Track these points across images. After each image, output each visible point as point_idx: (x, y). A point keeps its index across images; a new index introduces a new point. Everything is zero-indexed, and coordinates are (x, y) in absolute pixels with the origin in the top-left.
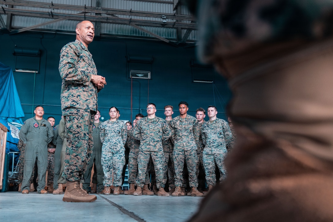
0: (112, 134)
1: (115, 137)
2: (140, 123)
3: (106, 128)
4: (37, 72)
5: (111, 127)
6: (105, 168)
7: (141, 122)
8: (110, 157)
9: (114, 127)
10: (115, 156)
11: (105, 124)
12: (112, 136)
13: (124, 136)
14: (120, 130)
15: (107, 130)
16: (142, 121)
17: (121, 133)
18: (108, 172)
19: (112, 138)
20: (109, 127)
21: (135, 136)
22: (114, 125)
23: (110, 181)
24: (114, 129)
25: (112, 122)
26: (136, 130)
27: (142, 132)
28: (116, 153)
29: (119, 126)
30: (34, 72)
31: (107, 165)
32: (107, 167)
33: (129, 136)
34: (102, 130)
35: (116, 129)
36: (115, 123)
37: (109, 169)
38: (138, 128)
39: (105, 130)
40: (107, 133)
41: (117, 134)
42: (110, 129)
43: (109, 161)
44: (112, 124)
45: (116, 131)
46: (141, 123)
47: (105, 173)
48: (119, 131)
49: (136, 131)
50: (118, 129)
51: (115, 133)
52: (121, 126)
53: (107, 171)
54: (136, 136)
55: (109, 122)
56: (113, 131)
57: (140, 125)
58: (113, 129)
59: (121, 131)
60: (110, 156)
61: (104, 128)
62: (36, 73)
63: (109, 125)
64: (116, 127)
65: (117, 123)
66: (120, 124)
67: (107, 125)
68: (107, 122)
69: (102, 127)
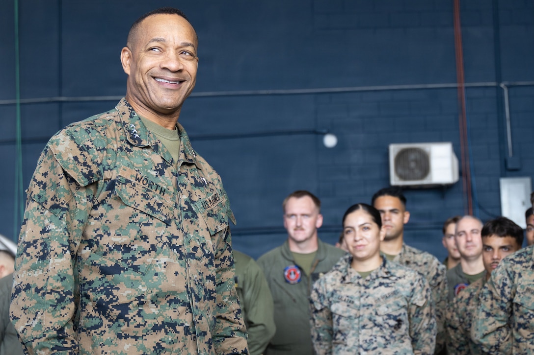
0: (365, 335)
1: (380, 349)
2: (508, 282)
3: (333, 308)
5: (357, 302)
7: (512, 275)
9: (370, 301)
11: (331, 289)
12: (365, 346)
13: (425, 336)
14: (403, 311)
15: (340, 317)
16: (518, 268)
17: (404, 327)
20: (350, 302)
21: (484, 342)
22: (370, 291)
24: (371, 310)
25: (362, 276)
26: (488, 315)
27: (522, 321)
29: (395, 293)
33: (457, 325)
34: (320, 315)
35: (383, 310)
36: (377, 283)
38: (496, 306)
39: (331, 315)
40: (340, 328)
41: (387, 332)
42: (353, 312)
44: (363, 289)
45: (379, 320)
46: (512, 279)
48: (395, 318)
49: (491, 319)
50: (390, 311)
51: (376, 329)
52: (405, 291)
54: (491, 340)
55: (348, 279)
56: (366, 321)
57: (507, 290)
58: (366, 313)
59: (404, 318)
61: (326, 303)
63: (350, 294)
64: (379, 299)
65: (384, 278)
66: (400, 281)
67: (340, 291)
68: (339, 278)
69: (316, 302)
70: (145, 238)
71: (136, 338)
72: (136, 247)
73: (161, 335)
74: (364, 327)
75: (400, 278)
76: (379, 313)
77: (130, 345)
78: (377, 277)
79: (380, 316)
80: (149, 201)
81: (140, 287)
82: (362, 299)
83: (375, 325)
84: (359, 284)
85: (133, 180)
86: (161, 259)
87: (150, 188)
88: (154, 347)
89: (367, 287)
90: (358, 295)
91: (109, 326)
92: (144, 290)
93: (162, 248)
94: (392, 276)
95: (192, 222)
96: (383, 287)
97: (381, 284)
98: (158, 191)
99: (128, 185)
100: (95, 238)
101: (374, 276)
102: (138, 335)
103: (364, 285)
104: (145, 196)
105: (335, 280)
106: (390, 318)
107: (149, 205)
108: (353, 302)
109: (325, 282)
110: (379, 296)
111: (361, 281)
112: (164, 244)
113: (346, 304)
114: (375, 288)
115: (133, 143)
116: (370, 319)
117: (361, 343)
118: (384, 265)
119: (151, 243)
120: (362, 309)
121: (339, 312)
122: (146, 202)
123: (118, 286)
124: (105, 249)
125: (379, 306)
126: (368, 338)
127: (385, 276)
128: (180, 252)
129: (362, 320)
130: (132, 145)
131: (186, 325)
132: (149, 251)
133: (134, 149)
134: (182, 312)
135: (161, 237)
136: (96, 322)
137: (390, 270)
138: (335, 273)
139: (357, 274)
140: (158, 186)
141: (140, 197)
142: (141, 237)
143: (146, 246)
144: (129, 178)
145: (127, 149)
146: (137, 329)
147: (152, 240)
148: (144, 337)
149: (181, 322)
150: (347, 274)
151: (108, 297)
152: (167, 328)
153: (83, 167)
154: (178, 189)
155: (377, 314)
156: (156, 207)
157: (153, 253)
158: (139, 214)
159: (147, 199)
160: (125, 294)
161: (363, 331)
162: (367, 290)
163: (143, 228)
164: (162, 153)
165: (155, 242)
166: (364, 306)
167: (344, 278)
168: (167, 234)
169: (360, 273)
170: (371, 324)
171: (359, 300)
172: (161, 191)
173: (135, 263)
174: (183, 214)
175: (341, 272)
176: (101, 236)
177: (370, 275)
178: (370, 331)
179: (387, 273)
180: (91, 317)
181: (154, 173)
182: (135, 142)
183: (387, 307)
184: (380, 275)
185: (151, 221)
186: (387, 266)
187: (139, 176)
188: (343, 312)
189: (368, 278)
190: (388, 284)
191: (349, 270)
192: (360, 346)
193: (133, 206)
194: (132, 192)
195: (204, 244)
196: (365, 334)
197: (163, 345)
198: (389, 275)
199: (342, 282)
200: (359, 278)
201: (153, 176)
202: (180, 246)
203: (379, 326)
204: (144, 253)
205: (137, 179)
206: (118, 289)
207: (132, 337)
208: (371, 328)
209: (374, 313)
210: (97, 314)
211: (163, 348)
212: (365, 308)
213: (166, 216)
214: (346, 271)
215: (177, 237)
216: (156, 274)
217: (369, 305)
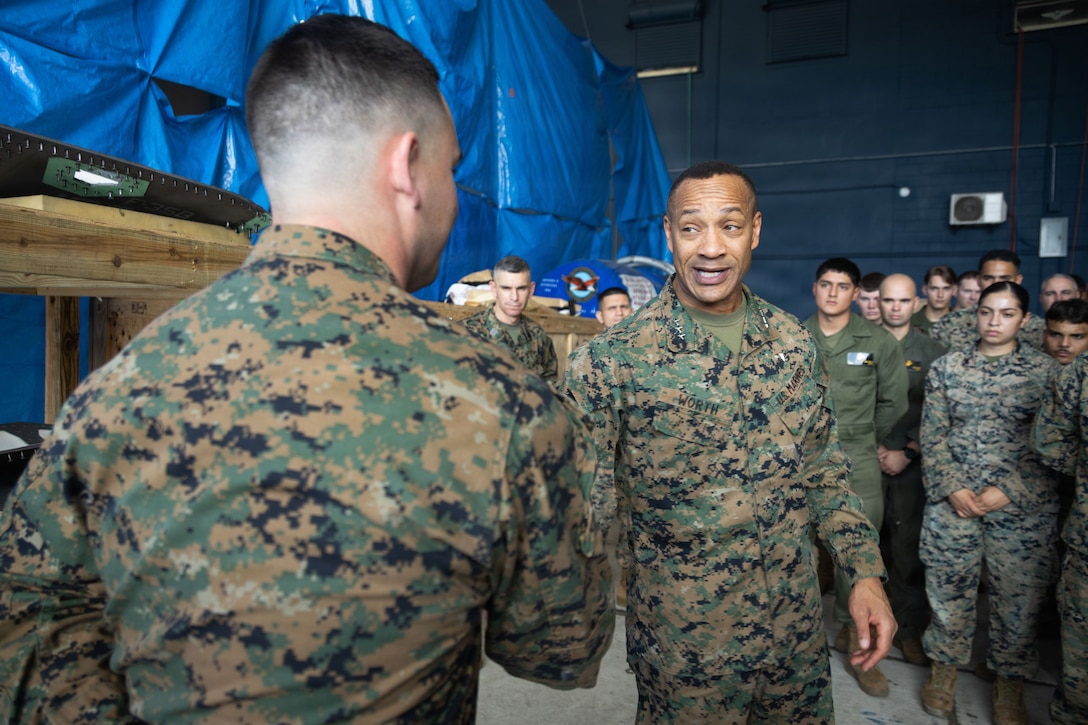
1: (1002, 443)
2: (1076, 384)
4: (695, 69)
5: (979, 390)
6: (935, 585)
8: (966, 541)
9: (995, 389)
10: (995, 534)
12: (984, 438)
15: (957, 403)
18: (952, 603)
19: (980, 446)
20: (971, 388)
21: (1044, 452)
22: (997, 378)
23: (961, 639)
24: (995, 399)
25: (990, 360)
28: (1003, 526)
29: (1028, 384)
30: (686, 70)
31: (948, 569)
32: (949, 581)
35: (1010, 401)
36: (1006, 370)
37: (959, 588)
41: (1012, 426)
42: (974, 400)
43: (957, 553)
44: (987, 376)
47: (934, 603)
48: (1024, 412)
50: (1019, 403)
53: (946, 597)
55: (971, 363)
56: (988, 412)
58: (989, 403)
60: (968, 532)
62: (693, 74)
63: (971, 379)
64: (1006, 388)
65: (1016, 365)
66: (1035, 370)
67: (961, 377)
68: (961, 360)
69: (934, 379)
70: (695, 470)
71: (695, 578)
72: (685, 480)
73: (725, 575)
74: (985, 418)
75: (1035, 366)
76: (1004, 403)
77: (688, 587)
78: (1007, 363)
79: (1006, 407)
80: (697, 428)
81: (696, 523)
82: (985, 387)
83: (999, 416)
84: (984, 370)
85: (676, 404)
86: (717, 490)
87: (697, 411)
88: (716, 592)
89: (993, 374)
90: (980, 382)
91: (663, 561)
92: (700, 526)
93: (716, 477)
94: (1026, 363)
95: (760, 431)
96: (1013, 376)
97: (1011, 372)
98: (709, 411)
99: (670, 412)
100: (639, 467)
101: (1003, 361)
102: (697, 575)
103: (989, 372)
104: (692, 423)
105: (956, 361)
106: (1019, 411)
107: (697, 433)
108: (975, 389)
109: (946, 362)
110: (1007, 385)
111: (987, 367)
112: (719, 472)
113: (966, 390)
114: (1003, 375)
115: (676, 350)
116: (993, 410)
117: (979, 434)
118: (1017, 351)
119: (703, 474)
120: (984, 397)
121: (957, 399)
122: (693, 430)
123: (670, 522)
124: (650, 482)
125: (1006, 396)
126: (988, 430)
127: (1018, 362)
128: (742, 476)
129: (983, 410)
130: (674, 354)
131: (755, 558)
132: (702, 483)
133: (678, 356)
134: (750, 545)
135: (714, 465)
136: (651, 554)
137: (1024, 356)
138: (957, 354)
139: (984, 359)
140: (708, 404)
141: (686, 424)
142: (691, 469)
143: (697, 478)
144: (671, 403)
145: (668, 359)
146: (696, 568)
147: (703, 470)
148: (705, 578)
149: (749, 557)
150: (972, 357)
151: (663, 533)
152: (731, 566)
153: (590, 389)
154: (741, 394)
155: (1002, 404)
156: (706, 433)
157: (706, 484)
158: (686, 444)
159: (695, 425)
160: (680, 531)
161: (983, 422)
162: (993, 378)
163: (693, 459)
164: (714, 352)
165: (707, 472)
166: (987, 394)
167: (966, 361)
168: (722, 461)
169: (987, 357)
170: (994, 415)
171: (982, 388)
172: (713, 410)
173: (687, 497)
174: (748, 424)
175: (965, 353)
176: (646, 467)
177: (998, 360)
178: (992, 422)
179: (1019, 359)
180: (646, 548)
181: (703, 386)
182: (678, 347)
183: (1016, 398)
184: (1010, 361)
185: (701, 449)
186: (1021, 351)
187: (684, 397)
188: (961, 399)
189: (995, 364)
190: (1020, 372)
191: (975, 353)
192: (978, 437)
193: (678, 436)
194: (677, 419)
195: (778, 454)
196: (985, 425)
197: (726, 588)
198: (1022, 362)
199: (963, 365)
200: (985, 363)
201: (702, 389)
202: (743, 470)
203: (1003, 418)
204: (696, 486)
205: (682, 402)
206: (671, 525)
207: (691, 577)
208: (994, 419)
209: (998, 403)
210: (653, 546)
211: (726, 592)
212: (988, 397)
213: (719, 441)
214: (971, 353)
215: (736, 461)
216: (714, 509)
217: (993, 394)
